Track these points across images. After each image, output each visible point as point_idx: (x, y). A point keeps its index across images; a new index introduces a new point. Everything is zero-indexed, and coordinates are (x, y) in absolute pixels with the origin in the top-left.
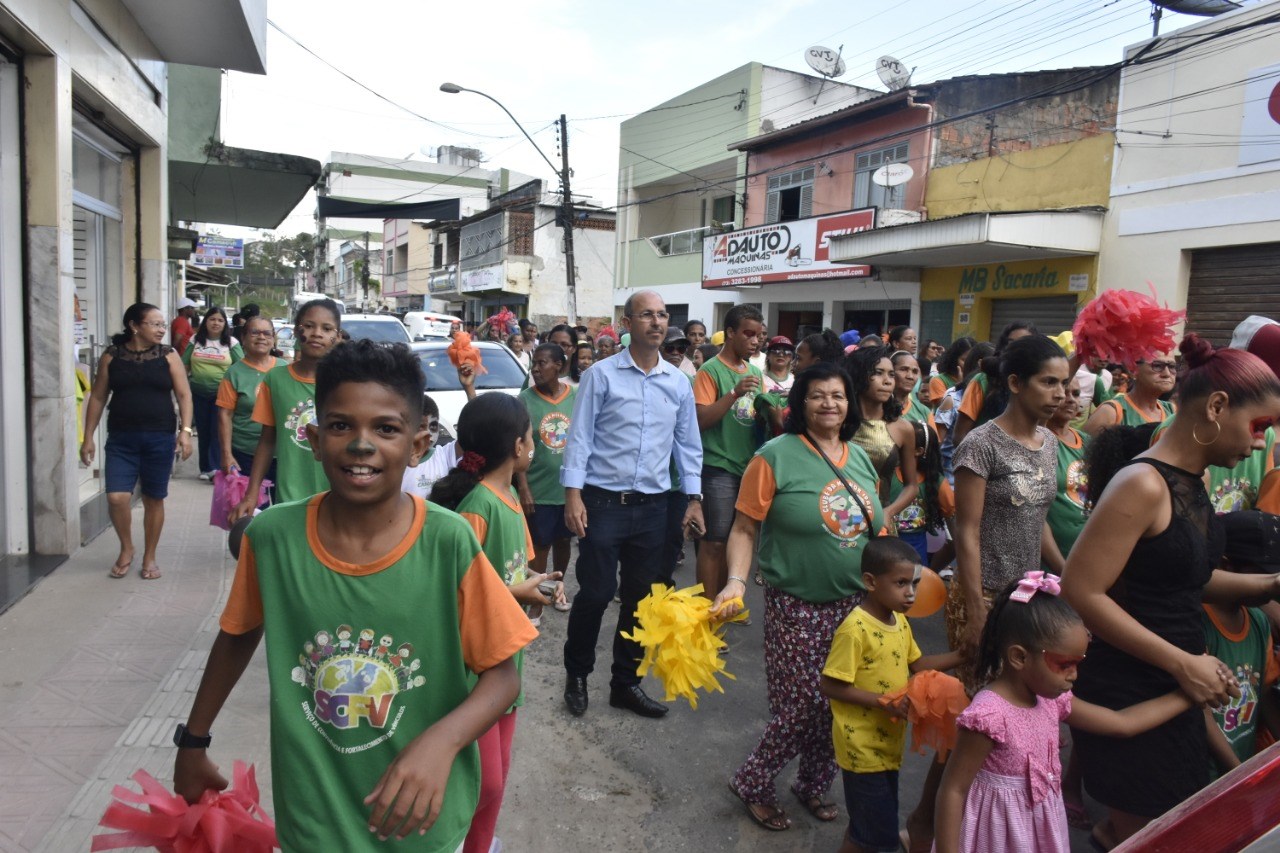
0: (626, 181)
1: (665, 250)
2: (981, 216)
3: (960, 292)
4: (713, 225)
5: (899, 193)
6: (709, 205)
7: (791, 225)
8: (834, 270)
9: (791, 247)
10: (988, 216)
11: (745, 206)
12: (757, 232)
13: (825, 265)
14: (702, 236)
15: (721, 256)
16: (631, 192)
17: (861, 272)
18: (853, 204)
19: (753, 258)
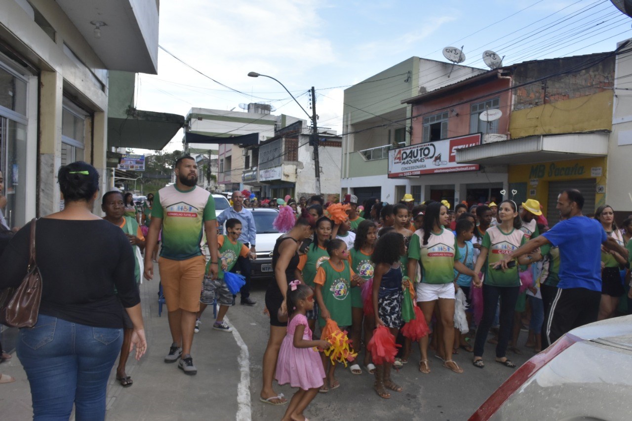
0: (347, 121)
1: (369, 158)
2: (538, 137)
3: (530, 178)
4: (394, 144)
5: (494, 126)
6: (393, 133)
7: (436, 143)
8: (459, 167)
9: (436, 155)
10: (542, 137)
11: (411, 133)
12: (417, 147)
13: (454, 164)
14: (389, 149)
15: (398, 161)
16: (349, 127)
17: (474, 168)
18: (470, 131)
19: (415, 161)
